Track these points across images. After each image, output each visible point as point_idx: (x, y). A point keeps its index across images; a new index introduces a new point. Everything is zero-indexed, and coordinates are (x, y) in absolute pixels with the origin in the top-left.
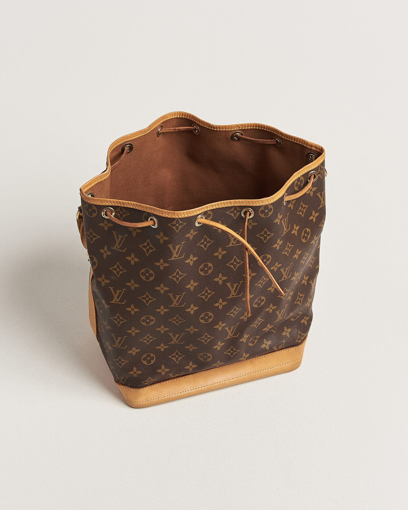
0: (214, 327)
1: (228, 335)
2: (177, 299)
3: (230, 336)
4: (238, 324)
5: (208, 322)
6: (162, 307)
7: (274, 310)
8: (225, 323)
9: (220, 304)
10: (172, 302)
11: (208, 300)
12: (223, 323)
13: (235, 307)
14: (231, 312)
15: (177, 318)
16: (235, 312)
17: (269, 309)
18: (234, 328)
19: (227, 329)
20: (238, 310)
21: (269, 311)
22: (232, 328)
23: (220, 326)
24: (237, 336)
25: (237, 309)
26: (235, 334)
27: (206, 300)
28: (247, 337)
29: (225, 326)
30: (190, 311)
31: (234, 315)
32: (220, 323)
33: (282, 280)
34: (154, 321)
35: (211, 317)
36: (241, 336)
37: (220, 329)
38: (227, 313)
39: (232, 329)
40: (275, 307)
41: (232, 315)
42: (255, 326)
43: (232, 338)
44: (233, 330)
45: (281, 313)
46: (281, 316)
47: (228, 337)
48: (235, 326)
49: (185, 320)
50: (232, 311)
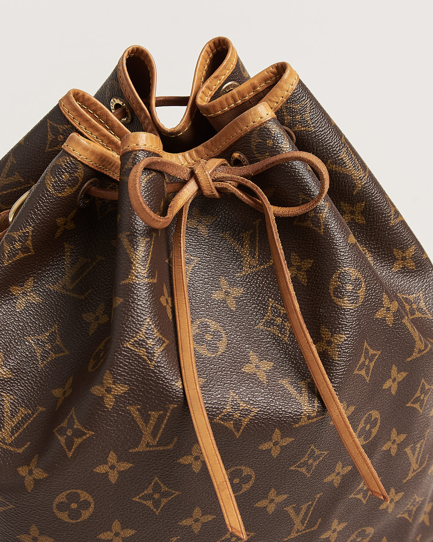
0: (257, 505)
1: (292, 528)
2: (152, 422)
3: (298, 531)
4: (318, 496)
5: (241, 493)
6: (112, 458)
7: (401, 446)
8: (286, 493)
9: (276, 444)
10: (139, 435)
11: (241, 436)
12: (278, 494)
13: (313, 447)
14: (302, 461)
15: (157, 489)
16: (311, 461)
17: (389, 444)
18: (309, 508)
19: (290, 510)
20: (318, 457)
21: (389, 450)
22: (304, 507)
23: (272, 501)
24: (316, 527)
25: (317, 452)
26: (311, 524)
27: (236, 433)
28: (340, 528)
29: (286, 503)
30: (190, 465)
31: (308, 470)
32: (272, 493)
33: (415, 355)
34: (92, 506)
35: (249, 478)
36: (325, 526)
37: (271, 508)
38: (291, 466)
39: (303, 512)
40: (403, 437)
41: (303, 470)
42: (360, 496)
43: (303, 535)
44: (306, 514)
45: (416, 453)
46: (417, 463)
47: (293, 535)
48: (312, 504)
49: (177, 493)
50: (305, 458)
